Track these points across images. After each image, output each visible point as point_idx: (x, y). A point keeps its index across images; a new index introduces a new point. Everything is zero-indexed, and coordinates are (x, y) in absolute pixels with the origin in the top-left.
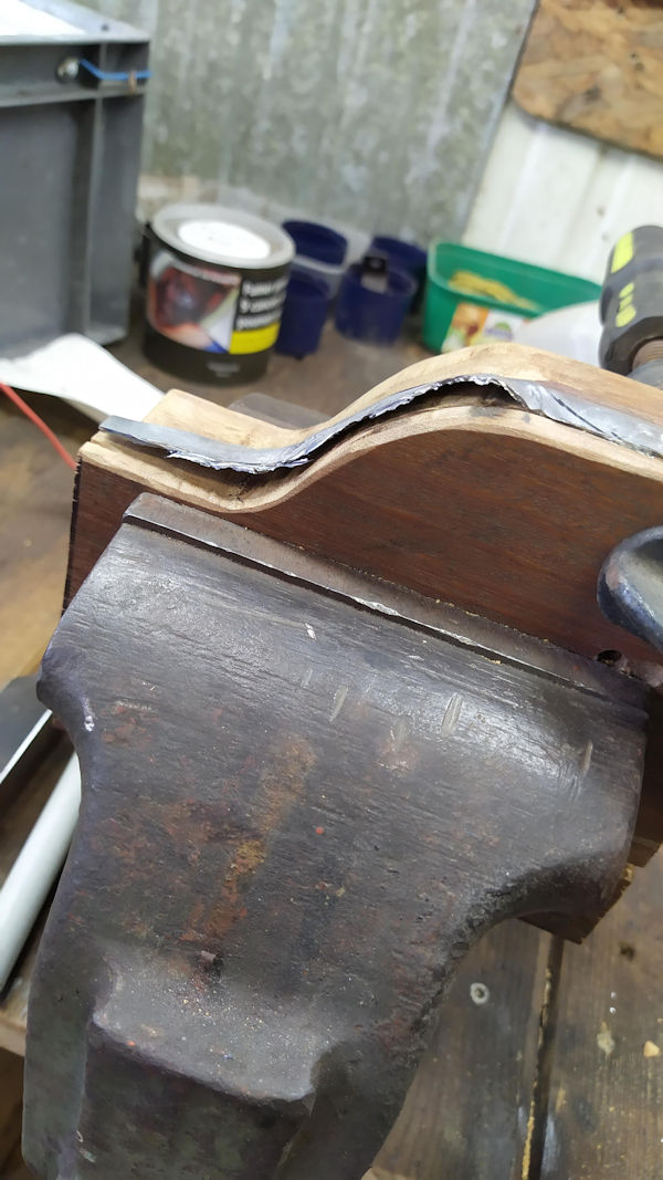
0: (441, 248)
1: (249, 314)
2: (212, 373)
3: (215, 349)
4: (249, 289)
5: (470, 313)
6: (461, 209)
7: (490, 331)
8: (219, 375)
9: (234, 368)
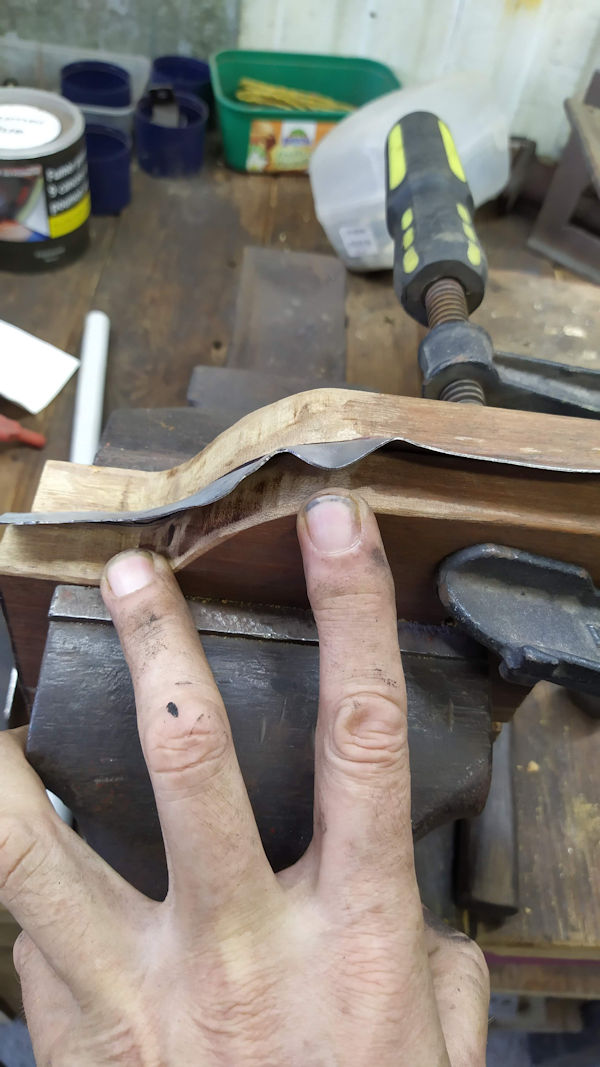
0: (219, 59)
1: (60, 197)
2: (41, 261)
3: (37, 239)
4: (51, 174)
5: (265, 128)
6: (230, 13)
7: (287, 141)
8: (48, 261)
9: (60, 250)
